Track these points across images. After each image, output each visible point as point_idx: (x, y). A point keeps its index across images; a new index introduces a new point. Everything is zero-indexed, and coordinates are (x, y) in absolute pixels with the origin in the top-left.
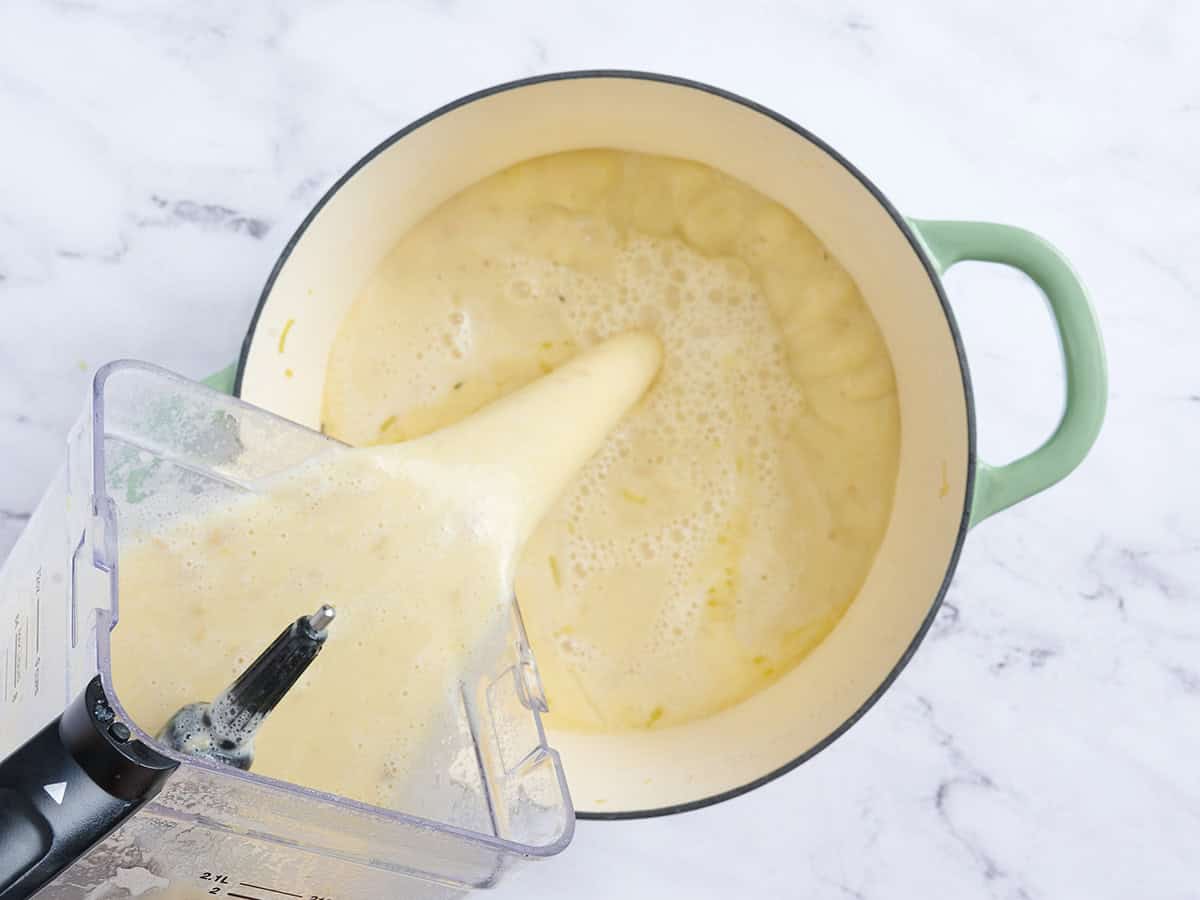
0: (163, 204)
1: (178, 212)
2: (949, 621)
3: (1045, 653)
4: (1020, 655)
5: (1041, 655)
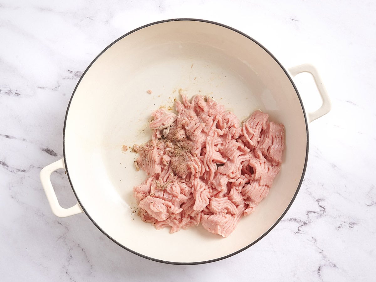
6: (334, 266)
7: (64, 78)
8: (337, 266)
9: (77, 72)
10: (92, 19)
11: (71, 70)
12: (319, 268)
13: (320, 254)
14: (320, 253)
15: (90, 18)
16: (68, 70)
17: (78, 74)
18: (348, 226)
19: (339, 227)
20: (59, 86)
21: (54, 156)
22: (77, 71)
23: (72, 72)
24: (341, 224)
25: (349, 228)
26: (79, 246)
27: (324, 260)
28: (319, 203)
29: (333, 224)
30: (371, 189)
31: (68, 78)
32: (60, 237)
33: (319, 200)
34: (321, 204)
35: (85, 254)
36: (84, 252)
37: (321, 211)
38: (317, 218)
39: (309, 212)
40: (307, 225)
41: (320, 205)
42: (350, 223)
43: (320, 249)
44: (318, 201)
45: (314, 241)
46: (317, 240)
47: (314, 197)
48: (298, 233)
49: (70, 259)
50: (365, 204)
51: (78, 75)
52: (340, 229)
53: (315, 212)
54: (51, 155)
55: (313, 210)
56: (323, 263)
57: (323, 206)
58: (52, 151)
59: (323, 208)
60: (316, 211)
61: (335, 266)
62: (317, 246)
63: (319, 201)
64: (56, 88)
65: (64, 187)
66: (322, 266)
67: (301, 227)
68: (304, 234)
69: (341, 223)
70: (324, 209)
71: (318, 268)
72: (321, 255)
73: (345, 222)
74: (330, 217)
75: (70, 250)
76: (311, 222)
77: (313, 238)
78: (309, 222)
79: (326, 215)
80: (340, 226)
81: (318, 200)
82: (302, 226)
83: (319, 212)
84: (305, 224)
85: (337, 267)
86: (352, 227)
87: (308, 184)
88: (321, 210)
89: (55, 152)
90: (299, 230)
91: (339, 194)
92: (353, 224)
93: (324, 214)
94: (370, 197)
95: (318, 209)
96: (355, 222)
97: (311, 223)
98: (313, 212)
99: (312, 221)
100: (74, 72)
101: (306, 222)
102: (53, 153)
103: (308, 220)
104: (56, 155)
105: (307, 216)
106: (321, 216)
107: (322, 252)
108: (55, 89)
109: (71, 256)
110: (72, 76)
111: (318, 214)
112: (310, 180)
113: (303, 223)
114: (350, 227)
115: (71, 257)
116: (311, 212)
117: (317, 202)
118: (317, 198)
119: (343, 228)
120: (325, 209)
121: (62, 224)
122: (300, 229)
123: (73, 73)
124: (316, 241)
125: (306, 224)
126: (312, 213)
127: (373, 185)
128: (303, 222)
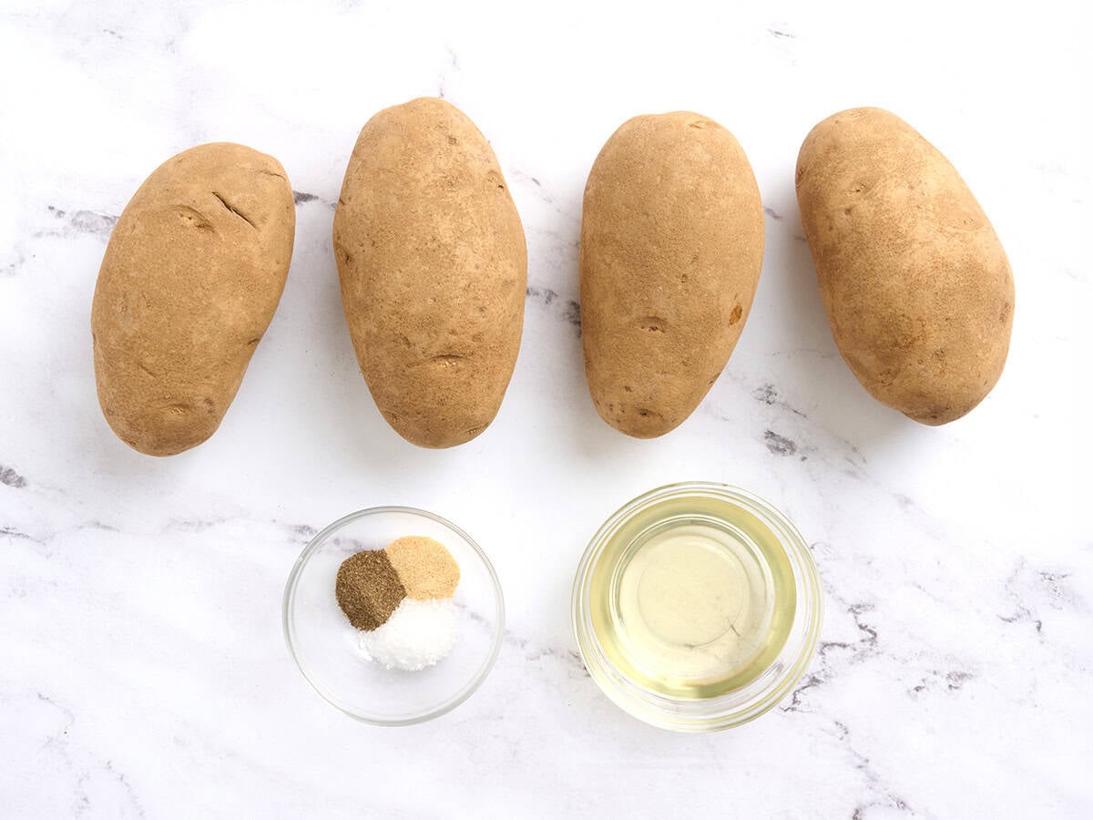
0: (60, 213)
1: (74, 222)
2: (867, 644)
3: (962, 676)
4: (937, 678)
5: (957, 679)
6: (902, 805)
7: (38, 235)
8: (911, 804)
9: (80, 213)
10: (121, 38)
11: (58, 207)
12: (857, 812)
13: (859, 770)
14: (860, 767)
15: (112, 33)
16: (51, 208)
17: (81, 218)
18: (944, 683)
19: (918, 689)
20: (22, 261)
21: (18, 486)
22: (78, 210)
23: (62, 212)
24: (923, 680)
25: (948, 690)
26: (110, 767)
27: (871, 788)
28: (857, 615)
29: (899, 680)
30: (1016, 571)
31: (52, 233)
32: (47, 740)
33: (859, 607)
34: (863, 619)
35: (129, 791)
36: (127, 785)
37: (863, 641)
38: (852, 663)
39: (826, 645)
40: (821, 685)
41: (860, 622)
42: (949, 676)
43: (860, 758)
44: (854, 612)
45: (840, 733)
46: (850, 729)
47: (840, 599)
48: (793, 709)
49: (83, 808)
50: (998, 616)
51: (82, 222)
52: (919, 694)
53: (844, 646)
54: (7, 483)
55: (840, 641)
56: (867, 797)
57: (869, 627)
58: (10, 472)
59: (870, 631)
60: (847, 642)
61: (904, 805)
62: (850, 749)
63: (858, 610)
64: (13, 266)
65: (55, 584)
66: (865, 807)
67: (803, 691)
68: (811, 712)
69: (925, 677)
70: (871, 636)
71: (853, 812)
72: (861, 774)
73: (935, 673)
74: (891, 659)
75: (80, 781)
76: (833, 674)
77: (837, 723)
78: (826, 676)
79: (878, 653)
80: (922, 685)
81: (855, 609)
82: (804, 688)
83: (856, 646)
84: (814, 681)
85: (911, 809)
86: (956, 688)
87: (825, 559)
88: (864, 637)
89: (19, 473)
90: (795, 702)
91: (920, 587)
92: (959, 676)
93: (871, 649)
94: (1012, 594)
95: (854, 636)
96: (965, 671)
97: (833, 680)
98: (840, 645)
99: (837, 674)
100: (71, 214)
101: (816, 676)
102: (12, 477)
103: (823, 670)
104: (24, 485)
105: (820, 657)
106: (862, 656)
107: (864, 764)
108: (11, 268)
109: (85, 800)
110: (64, 228)
111: (855, 650)
112: (830, 547)
113: (807, 680)
114: (950, 686)
115: (84, 803)
116: (833, 644)
117: (851, 615)
118: (851, 601)
119: (928, 689)
120: (875, 634)
121: (52, 702)
122: (799, 697)
123: (67, 215)
124: (847, 733)
125: (818, 681)
126: (836, 647)
127: (1022, 557)
128: (809, 677)
